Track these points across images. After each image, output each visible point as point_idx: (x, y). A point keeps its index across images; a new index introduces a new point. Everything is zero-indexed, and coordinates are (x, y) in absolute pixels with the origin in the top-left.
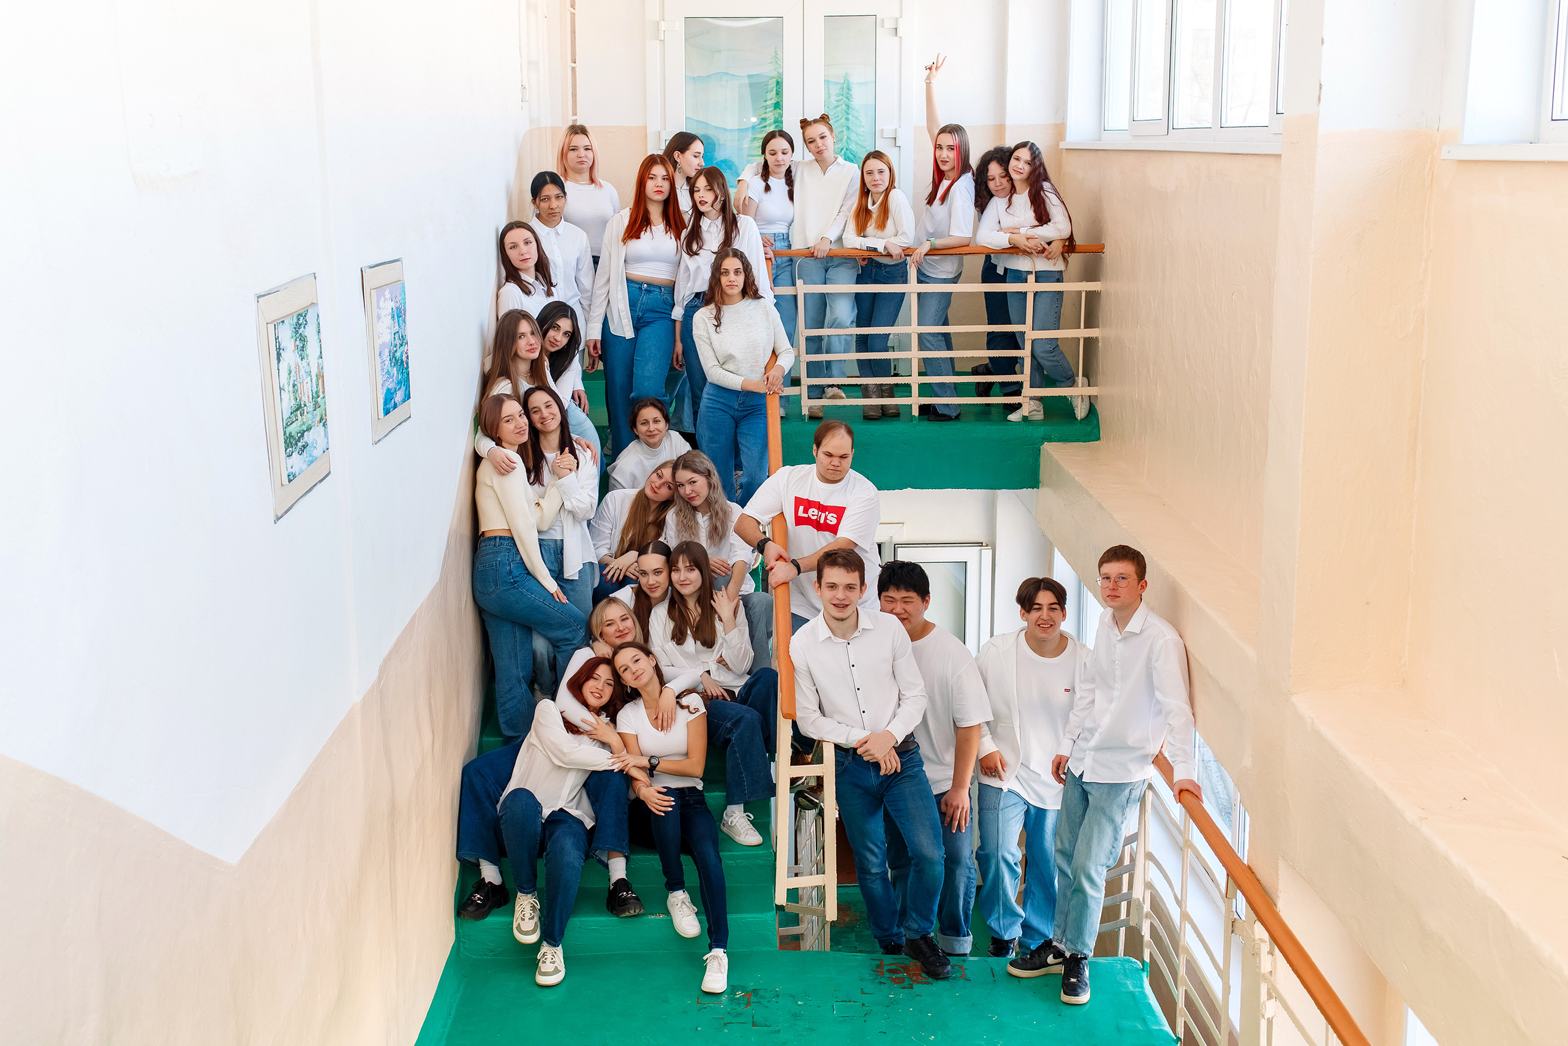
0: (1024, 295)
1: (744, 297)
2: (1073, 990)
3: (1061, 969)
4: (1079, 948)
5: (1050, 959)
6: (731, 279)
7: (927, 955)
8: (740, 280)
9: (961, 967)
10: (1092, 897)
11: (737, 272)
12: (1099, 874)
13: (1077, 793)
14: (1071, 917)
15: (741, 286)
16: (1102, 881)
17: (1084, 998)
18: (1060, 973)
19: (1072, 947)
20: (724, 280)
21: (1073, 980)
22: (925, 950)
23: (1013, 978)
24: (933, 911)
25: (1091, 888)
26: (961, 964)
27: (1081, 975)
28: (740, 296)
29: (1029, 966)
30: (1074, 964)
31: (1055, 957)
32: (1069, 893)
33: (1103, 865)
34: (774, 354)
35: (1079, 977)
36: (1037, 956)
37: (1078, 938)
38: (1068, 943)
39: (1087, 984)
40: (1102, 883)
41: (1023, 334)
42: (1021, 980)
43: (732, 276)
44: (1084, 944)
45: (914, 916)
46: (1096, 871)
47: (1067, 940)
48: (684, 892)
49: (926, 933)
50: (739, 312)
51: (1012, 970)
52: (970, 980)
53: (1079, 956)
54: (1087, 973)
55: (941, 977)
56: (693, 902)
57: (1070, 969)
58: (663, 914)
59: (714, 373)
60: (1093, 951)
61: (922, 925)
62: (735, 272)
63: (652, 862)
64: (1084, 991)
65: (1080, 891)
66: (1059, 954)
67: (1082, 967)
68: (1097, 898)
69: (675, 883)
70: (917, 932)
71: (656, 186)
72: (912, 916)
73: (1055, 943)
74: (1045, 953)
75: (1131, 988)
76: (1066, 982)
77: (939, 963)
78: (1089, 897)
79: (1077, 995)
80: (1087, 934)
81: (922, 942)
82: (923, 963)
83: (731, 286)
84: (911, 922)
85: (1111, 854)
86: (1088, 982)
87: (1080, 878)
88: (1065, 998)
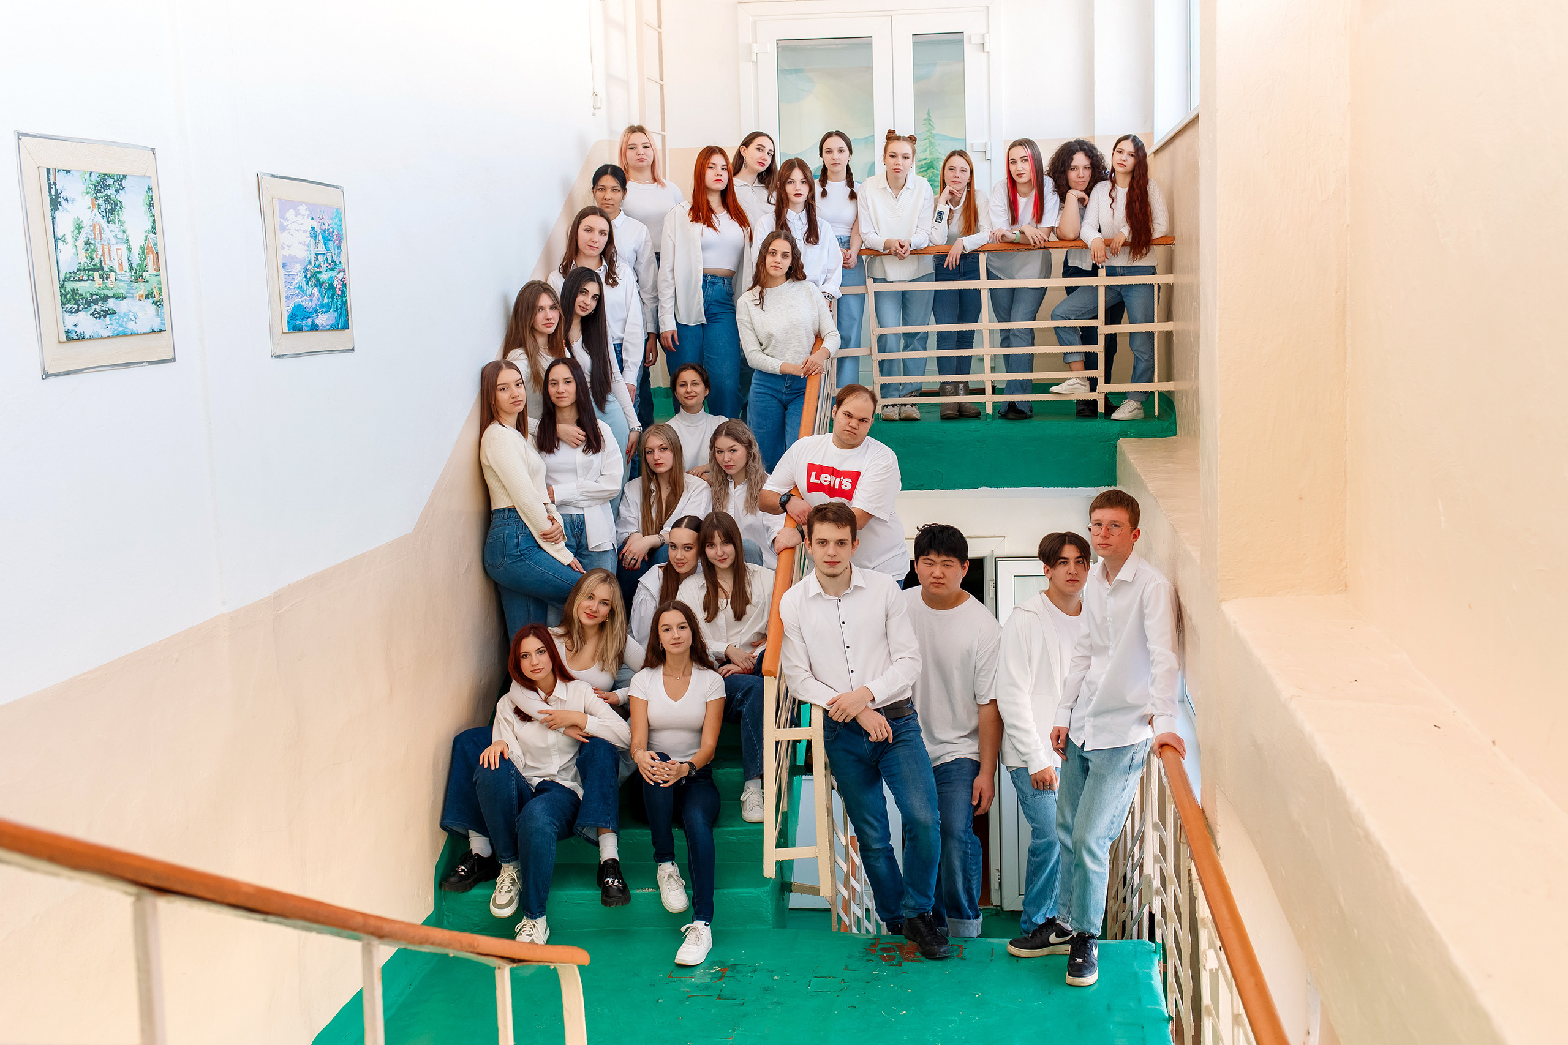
0: (1095, 288)
1: (787, 279)
2: (1077, 970)
3: (1067, 948)
4: (1085, 927)
5: (1053, 938)
6: (777, 261)
7: (924, 935)
8: (788, 262)
9: (961, 947)
10: (1094, 872)
11: (784, 255)
12: (1101, 847)
13: (1077, 763)
14: (1076, 893)
15: (786, 270)
16: (1105, 854)
17: (1091, 979)
18: (1066, 952)
19: (1078, 926)
20: (769, 260)
21: (1079, 960)
22: (922, 929)
23: (1012, 958)
24: (929, 885)
25: (1092, 862)
26: (962, 943)
27: (1088, 954)
28: (784, 278)
29: (1029, 945)
30: (1081, 943)
31: (1058, 936)
32: (1073, 869)
33: (1105, 838)
34: (819, 338)
35: (1085, 957)
36: (1038, 935)
37: (1083, 916)
38: (1074, 922)
39: (1094, 964)
40: (1106, 858)
41: (1095, 329)
42: (1019, 960)
43: (779, 258)
44: (1090, 922)
45: (911, 891)
46: (1098, 844)
47: (1073, 919)
48: (673, 864)
49: (924, 911)
50: (783, 293)
51: (1011, 949)
52: (965, 959)
53: (1087, 935)
54: (1095, 952)
55: (937, 956)
56: (682, 876)
57: (1076, 949)
58: (653, 888)
59: (756, 358)
60: (1101, 930)
61: (919, 901)
62: (782, 255)
63: (643, 835)
64: (1090, 972)
65: (1081, 865)
66: (1062, 933)
67: (1089, 946)
68: (1100, 871)
69: (665, 854)
70: (914, 909)
71: (716, 177)
72: (909, 893)
73: (1058, 922)
74: (1047, 931)
75: (1137, 969)
76: (1072, 962)
77: (936, 942)
78: (1091, 873)
79: (1081, 976)
80: (1093, 913)
81: (919, 922)
82: (920, 944)
83: (776, 267)
84: (908, 898)
85: (1112, 823)
86: (1096, 962)
87: (1080, 851)
88: (1070, 979)
